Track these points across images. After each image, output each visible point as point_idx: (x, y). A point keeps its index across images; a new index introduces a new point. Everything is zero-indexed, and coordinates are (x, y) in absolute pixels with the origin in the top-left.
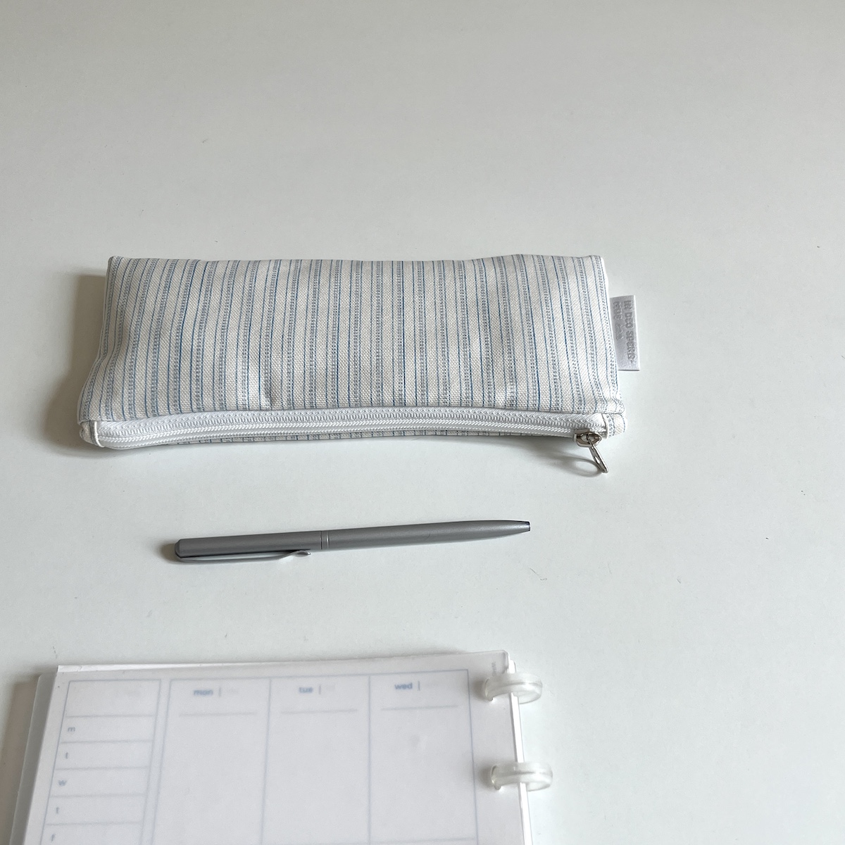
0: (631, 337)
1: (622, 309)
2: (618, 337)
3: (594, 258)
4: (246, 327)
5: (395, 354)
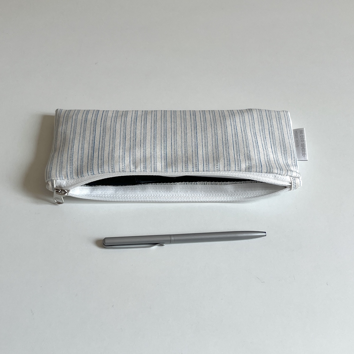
0: (303, 146)
1: (299, 134)
2: (297, 146)
3: (285, 112)
4: (123, 137)
5: (193, 148)
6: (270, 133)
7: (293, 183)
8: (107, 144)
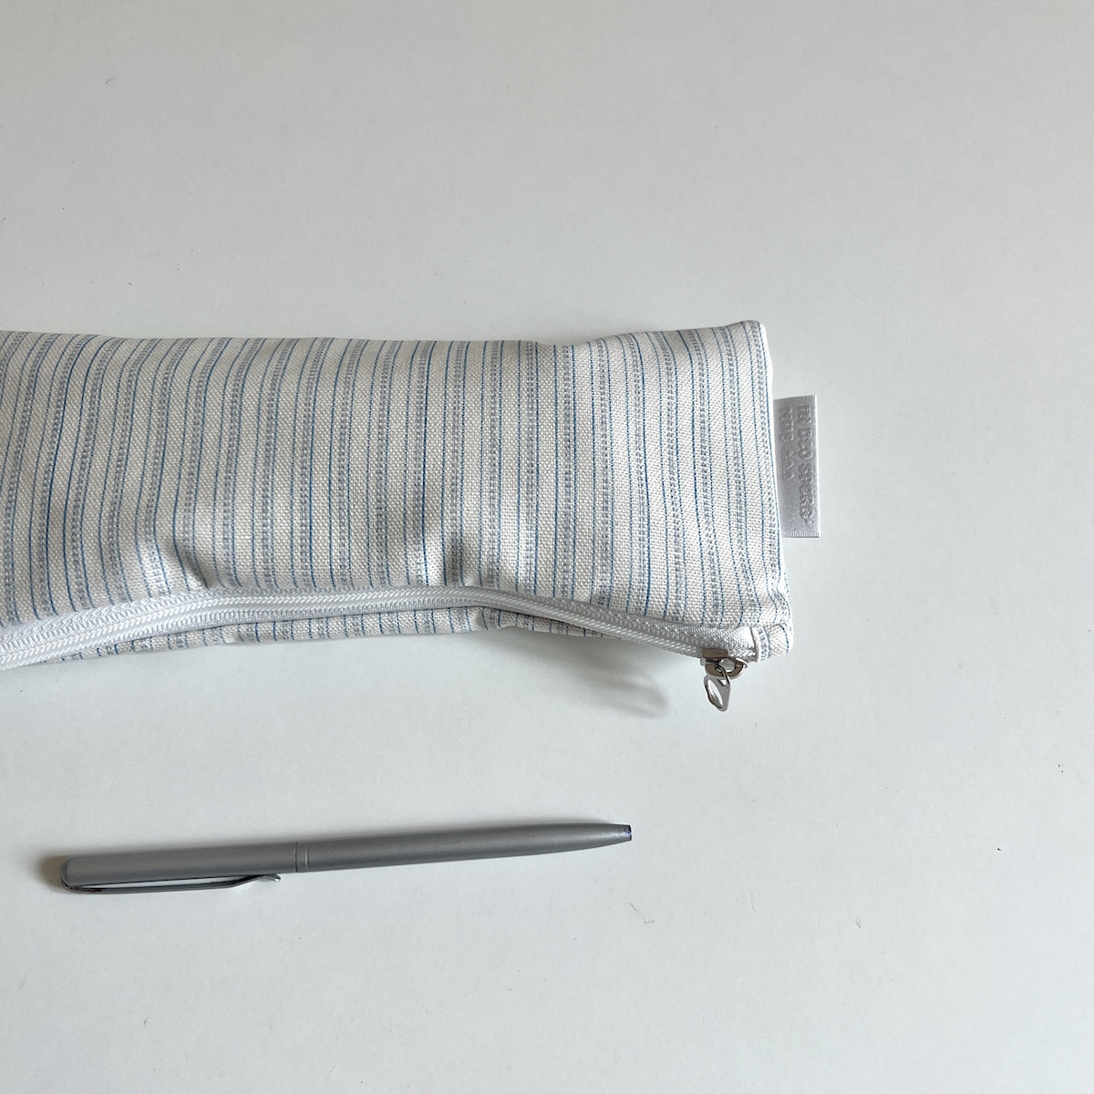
0: (807, 476)
1: (793, 420)
3: (749, 327)
6: (697, 425)
7: (760, 650)
8: (95, 489)
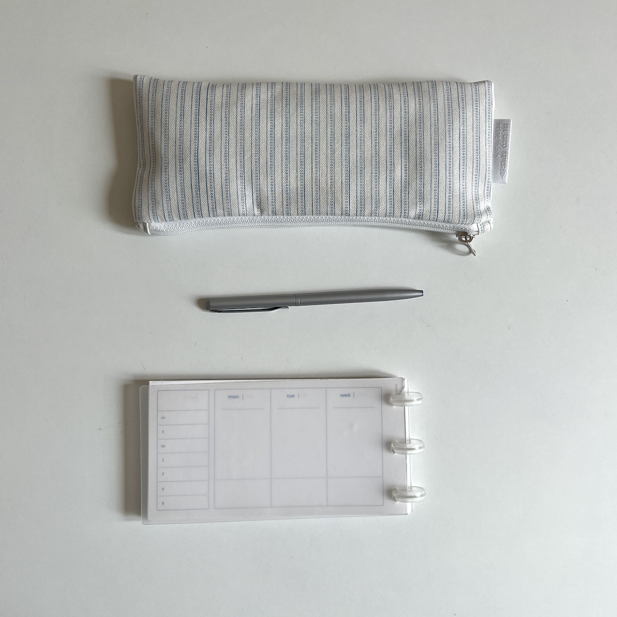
0: (504, 156)
2: (496, 156)
4: (241, 154)
5: (344, 178)
6: (461, 136)
